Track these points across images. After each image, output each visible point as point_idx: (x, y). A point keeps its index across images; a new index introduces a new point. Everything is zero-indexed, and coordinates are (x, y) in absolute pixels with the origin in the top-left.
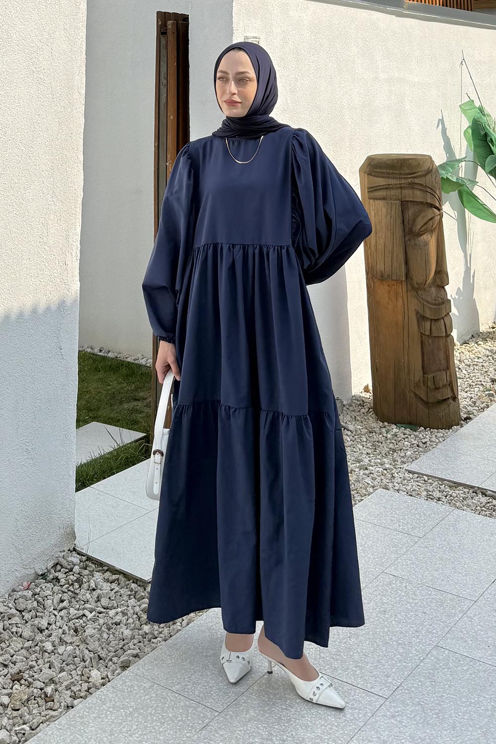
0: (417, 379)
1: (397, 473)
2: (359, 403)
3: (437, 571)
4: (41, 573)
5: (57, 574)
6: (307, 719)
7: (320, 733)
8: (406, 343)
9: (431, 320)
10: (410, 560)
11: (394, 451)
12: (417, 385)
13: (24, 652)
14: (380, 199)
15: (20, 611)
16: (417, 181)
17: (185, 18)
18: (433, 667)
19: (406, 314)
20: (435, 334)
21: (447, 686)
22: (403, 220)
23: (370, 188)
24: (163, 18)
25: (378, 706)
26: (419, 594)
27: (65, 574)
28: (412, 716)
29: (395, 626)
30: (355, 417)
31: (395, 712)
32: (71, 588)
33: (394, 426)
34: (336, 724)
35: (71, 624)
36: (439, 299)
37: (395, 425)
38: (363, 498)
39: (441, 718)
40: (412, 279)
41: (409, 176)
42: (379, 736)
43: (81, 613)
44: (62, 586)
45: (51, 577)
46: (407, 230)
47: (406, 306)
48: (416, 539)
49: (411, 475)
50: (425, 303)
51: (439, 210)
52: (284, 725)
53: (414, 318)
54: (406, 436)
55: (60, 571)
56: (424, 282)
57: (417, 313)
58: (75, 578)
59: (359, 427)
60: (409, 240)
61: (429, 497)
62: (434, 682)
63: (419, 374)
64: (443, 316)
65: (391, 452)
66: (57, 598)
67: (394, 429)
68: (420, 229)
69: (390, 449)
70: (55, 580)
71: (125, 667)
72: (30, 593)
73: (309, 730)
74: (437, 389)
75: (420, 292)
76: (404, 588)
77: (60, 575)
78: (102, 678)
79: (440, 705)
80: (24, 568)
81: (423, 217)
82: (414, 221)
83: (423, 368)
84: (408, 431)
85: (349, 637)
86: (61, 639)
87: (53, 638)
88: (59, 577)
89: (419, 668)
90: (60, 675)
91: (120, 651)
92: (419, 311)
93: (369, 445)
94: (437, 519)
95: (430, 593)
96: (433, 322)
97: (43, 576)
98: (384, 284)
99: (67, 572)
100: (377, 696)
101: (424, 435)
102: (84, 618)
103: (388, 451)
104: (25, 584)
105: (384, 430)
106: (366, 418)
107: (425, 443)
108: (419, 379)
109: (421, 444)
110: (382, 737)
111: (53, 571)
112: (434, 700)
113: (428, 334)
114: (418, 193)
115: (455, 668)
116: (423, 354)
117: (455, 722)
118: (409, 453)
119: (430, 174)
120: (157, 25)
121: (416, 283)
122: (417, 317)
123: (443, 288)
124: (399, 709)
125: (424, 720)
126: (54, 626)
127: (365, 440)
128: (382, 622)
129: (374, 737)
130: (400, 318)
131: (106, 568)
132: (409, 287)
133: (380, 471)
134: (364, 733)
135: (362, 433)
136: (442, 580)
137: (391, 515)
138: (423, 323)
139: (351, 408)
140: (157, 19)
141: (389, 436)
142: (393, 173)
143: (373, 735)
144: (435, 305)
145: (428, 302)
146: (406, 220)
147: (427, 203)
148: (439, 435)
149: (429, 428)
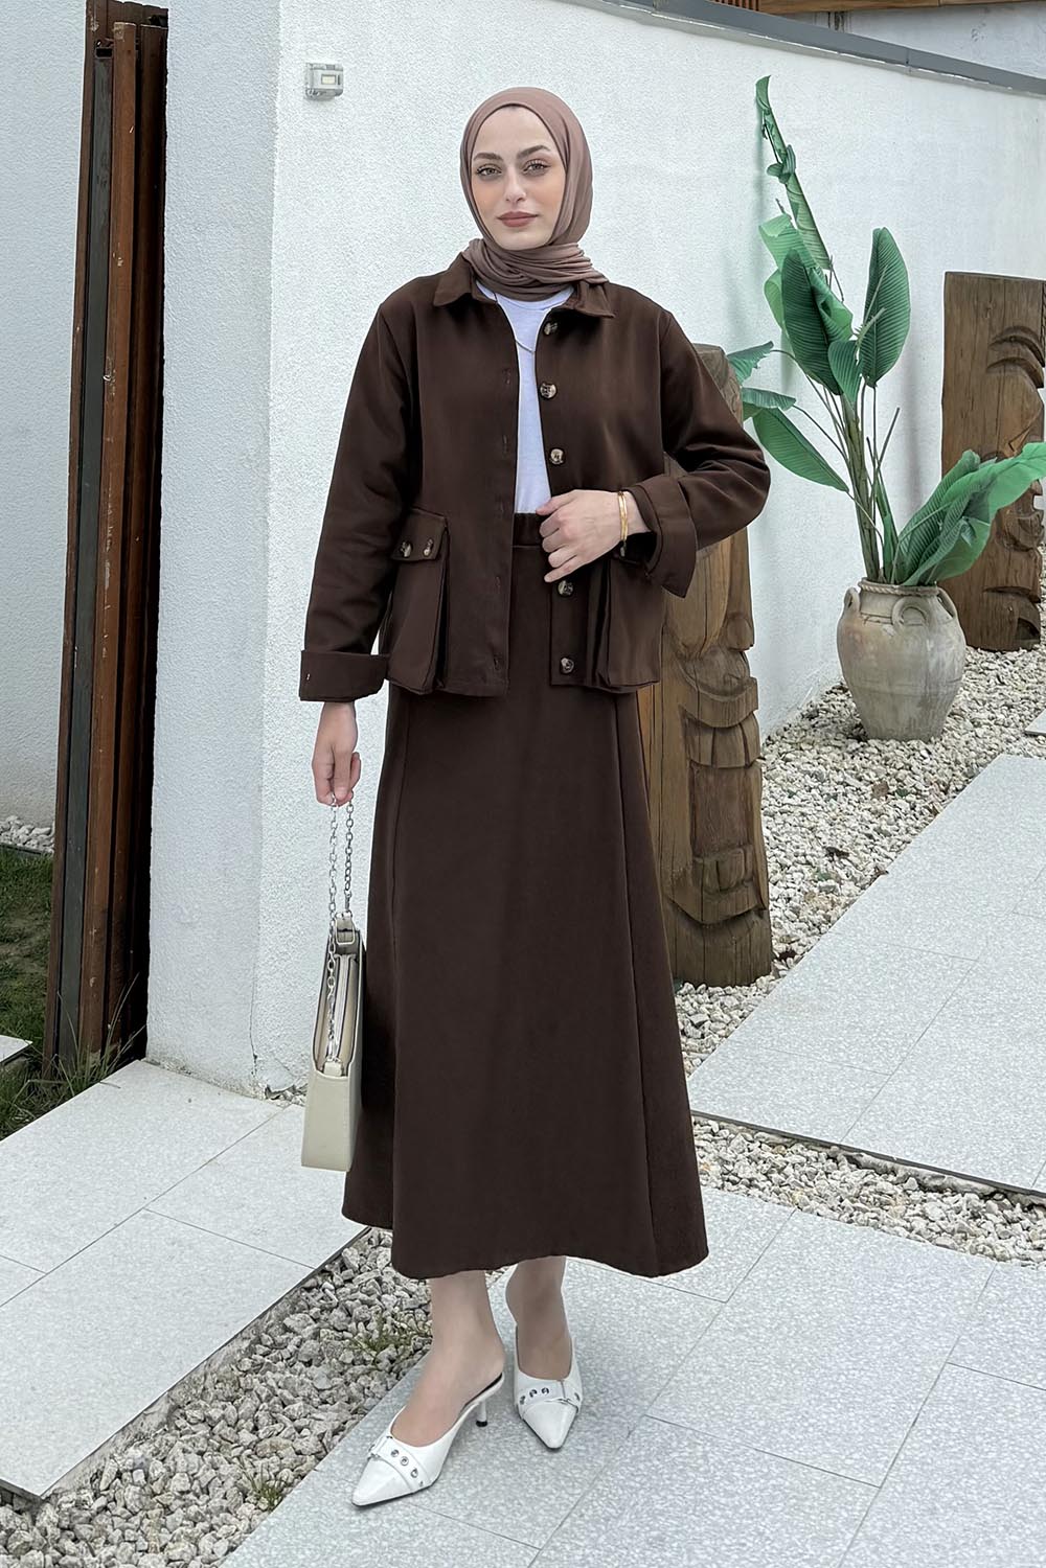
0: (679, 869)
3: (774, 1400)
9: (715, 729)
10: (705, 1372)
12: (679, 884)
19: (658, 717)
20: (723, 763)
26: (738, 1475)
36: (734, 680)
40: (673, 634)
47: (658, 700)
48: (713, 1307)
50: (701, 691)
53: (677, 726)
56: (701, 642)
57: (684, 714)
61: (728, 1178)
63: (683, 858)
64: (741, 720)
74: (724, 890)
75: (690, 666)
76: (700, 1461)
83: (694, 842)
92: (689, 711)
94: (755, 1244)
95: (766, 1470)
96: (719, 735)
101: (696, 1001)
107: (700, 1025)
108: (684, 871)
109: (690, 1029)
113: (708, 763)
116: (693, 807)
121: (683, 644)
122: (685, 725)
123: (742, 653)
136: (792, 1429)
138: (696, 738)
144: (725, 694)
145: (710, 689)
148: (730, 1001)
149: (704, 986)
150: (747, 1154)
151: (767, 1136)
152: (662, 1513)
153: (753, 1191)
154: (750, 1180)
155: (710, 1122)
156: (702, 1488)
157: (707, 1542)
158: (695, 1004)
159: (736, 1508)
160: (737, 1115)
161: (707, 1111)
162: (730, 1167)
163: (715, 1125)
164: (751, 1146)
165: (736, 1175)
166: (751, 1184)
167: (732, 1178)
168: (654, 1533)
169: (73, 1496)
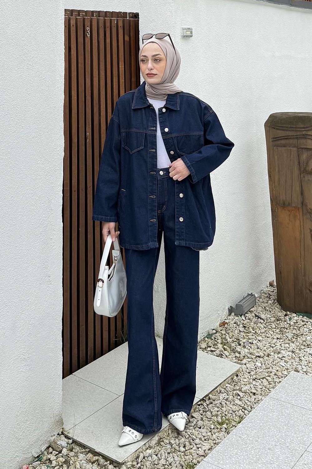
0: (311, 280)
1: (303, 357)
2: (266, 296)
4: (36, 456)
5: (49, 456)
8: (302, 253)
11: (297, 336)
12: (311, 284)
19: (302, 232)
22: (299, 162)
23: (273, 138)
27: (55, 456)
30: (265, 307)
33: (294, 315)
37: (295, 313)
38: (280, 380)
45: (45, 458)
46: (302, 169)
47: (302, 226)
53: (309, 235)
54: (305, 323)
55: (51, 453)
58: (64, 460)
59: (269, 316)
60: (304, 177)
65: (295, 337)
67: (295, 317)
69: (294, 334)
70: (48, 461)
77: (52, 457)
80: (24, 454)
82: (307, 163)
84: (305, 319)
88: (51, 459)
93: (278, 330)
97: (39, 458)
98: (285, 210)
99: (57, 454)
103: (293, 336)
104: (25, 467)
105: (287, 318)
106: (273, 308)
111: (46, 453)
118: (309, 338)
121: (310, 208)
127: (274, 327)
130: (298, 234)
131: (87, 450)
132: (305, 211)
133: (290, 355)
135: (272, 321)
139: (261, 300)
141: (292, 323)
146: (301, 162)
169: (131, 463)
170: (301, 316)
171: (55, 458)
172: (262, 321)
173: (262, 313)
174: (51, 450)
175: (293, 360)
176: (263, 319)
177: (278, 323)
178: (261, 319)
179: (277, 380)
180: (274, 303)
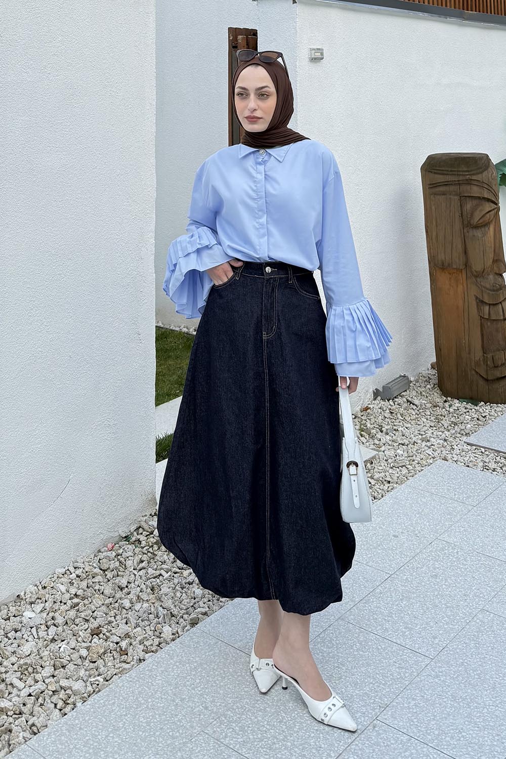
0: (477, 358)
1: (457, 445)
2: (425, 379)
3: (487, 537)
4: (124, 536)
5: (139, 537)
6: (357, 677)
7: (368, 691)
8: (466, 325)
9: (490, 304)
10: (463, 527)
11: (455, 424)
12: (477, 364)
13: (104, 608)
14: (440, 194)
15: (104, 571)
16: (474, 177)
17: (254, 33)
18: (478, 630)
19: (466, 300)
20: (493, 317)
21: (490, 648)
22: (462, 214)
23: (430, 184)
24: (234, 33)
25: (424, 666)
26: (469, 559)
27: (146, 536)
28: (455, 676)
29: (445, 589)
30: (421, 392)
31: (440, 672)
32: (151, 550)
33: (456, 401)
34: (383, 682)
35: (148, 583)
36: (497, 285)
37: (458, 399)
38: (423, 468)
39: (482, 678)
40: (471, 267)
41: (467, 173)
42: (423, 695)
43: (158, 573)
44: (143, 548)
45: (134, 539)
46: (466, 222)
47: (466, 293)
48: (470, 508)
49: (469, 447)
50: (483, 289)
51: (496, 204)
52: (335, 683)
53: (474, 303)
54: (468, 410)
55: (142, 534)
56: (483, 270)
57: (477, 298)
58: (155, 541)
59: (424, 401)
60: (468, 232)
61: (485, 468)
62: (478, 644)
63: (479, 354)
64: (500, 301)
65: (453, 425)
66: (137, 559)
67: (456, 403)
68: (478, 221)
69: (453, 422)
70: (137, 542)
71: (194, 623)
72: (114, 554)
73: (358, 687)
74: (496, 367)
75: (479, 280)
76: (455, 554)
77: (142, 538)
78: (173, 634)
79: (483, 666)
80: (109, 532)
81: (481, 211)
82: (472, 215)
83: (483, 347)
84: (469, 406)
85: (401, 600)
86: (138, 597)
87: (131, 596)
88: (140, 540)
89: (464, 631)
90: (135, 631)
91: (191, 609)
92: (478, 297)
93: (432, 418)
94: (490, 489)
95: (479, 559)
96: (491, 306)
97: (127, 538)
98: (445, 273)
99: (148, 535)
100: (423, 656)
101: (485, 409)
102: (161, 577)
103: (450, 424)
104: (110, 546)
105: (447, 405)
106: (431, 393)
107: (485, 417)
108: (479, 359)
109: (481, 418)
110: (425, 696)
111: (135, 533)
112: (477, 661)
113: (487, 317)
114: (475, 188)
115: (498, 631)
116: (482, 335)
117: (495, 683)
118: (469, 426)
119: (486, 172)
120: (229, 40)
121: (475, 271)
122: (477, 303)
123: (501, 275)
124: (444, 669)
125: (467, 681)
126: (132, 585)
127: (429, 414)
128: (433, 586)
129: (418, 695)
130: (461, 303)
132: (469, 274)
133: (441, 443)
134: (409, 691)
135: (427, 407)
136: (492, 547)
137: (448, 485)
138: (482, 308)
139: (418, 384)
140: (229, 35)
141: (451, 410)
142: (451, 171)
143: (418, 693)
144: (494, 291)
145: (487, 289)
146: (465, 213)
147: (484, 198)
148: (498, 409)
149: (489, 403)
150: (495, 460)
151: (503, 454)
152: (438, 568)
153: (495, 473)
154: (494, 469)
155: (481, 449)
156: (454, 562)
157: (453, 578)
158: (484, 410)
159: (466, 569)
160: (492, 446)
161: (481, 445)
162: (486, 464)
163: (483, 450)
164: (497, 458)
165: (488, 467)
166: (494, 470)
167: (487, 468)
168: (434, 574)
170: (465, 403)
171: (146, 538)
172: (415, 407)
173: (416, 398)
174: (141, 530)
175: (443, 449)
176: (416, 405)
177: (434, 410)
178: (413, 404)
179: (419, 469)
180: (434, 388)
